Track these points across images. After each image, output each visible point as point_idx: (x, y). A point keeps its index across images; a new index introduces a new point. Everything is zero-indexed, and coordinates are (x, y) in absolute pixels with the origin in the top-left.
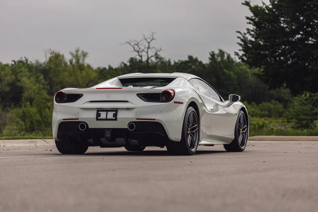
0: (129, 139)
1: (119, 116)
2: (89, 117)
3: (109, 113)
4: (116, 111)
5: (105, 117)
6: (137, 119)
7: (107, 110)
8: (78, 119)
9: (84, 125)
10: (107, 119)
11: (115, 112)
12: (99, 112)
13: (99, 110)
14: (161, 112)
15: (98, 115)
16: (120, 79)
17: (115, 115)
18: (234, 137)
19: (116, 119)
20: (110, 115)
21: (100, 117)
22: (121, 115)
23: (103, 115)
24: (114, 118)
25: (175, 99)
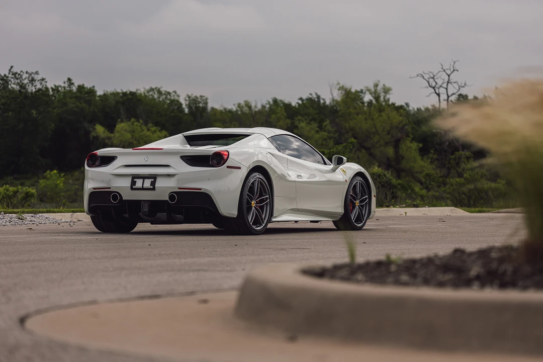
0: (172, 214)
1: (157, 185)
2: (122, 185)
3: (146, 180)
4: (154, 177)
5: (141, 185)
6: (179, 188)
7: (144, 177)
8: (110, 188)
9: (116, 195)
10: (143, 189)
11: (153, 180)
12: (135, 180)
13: (134, 177)
14: (209, 179)
15: (133, 183)
16: (185, 137)
17: (153, 184)
18: (343, 212)
19: (154, 189)
20: (148, 183)
21: (135, 185)
22: (160, 183)
23: (139, 183)
24: (152, 187)
25: (228, 163)
